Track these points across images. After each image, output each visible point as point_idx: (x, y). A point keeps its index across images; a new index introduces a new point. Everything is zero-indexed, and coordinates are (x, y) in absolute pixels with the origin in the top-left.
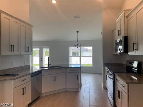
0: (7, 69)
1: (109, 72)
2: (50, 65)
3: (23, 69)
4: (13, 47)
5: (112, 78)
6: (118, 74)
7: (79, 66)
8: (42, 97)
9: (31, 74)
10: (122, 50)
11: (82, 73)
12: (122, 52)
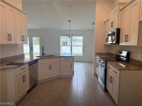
0: (4, 58)
1: (100, 61)
2: (45, 54)
3: (18, 58)
4: (10, 36)
5: (104, 66)
6: (111, 62)
7: (70, 55)
8: (38, 84)
9: (29, 63)
10: (114, 41)
11: (75, 62)
12: (114, 42)
